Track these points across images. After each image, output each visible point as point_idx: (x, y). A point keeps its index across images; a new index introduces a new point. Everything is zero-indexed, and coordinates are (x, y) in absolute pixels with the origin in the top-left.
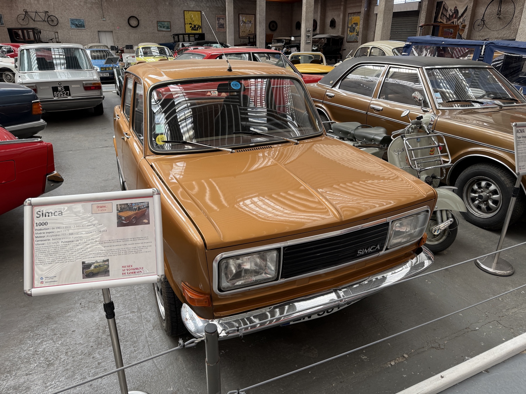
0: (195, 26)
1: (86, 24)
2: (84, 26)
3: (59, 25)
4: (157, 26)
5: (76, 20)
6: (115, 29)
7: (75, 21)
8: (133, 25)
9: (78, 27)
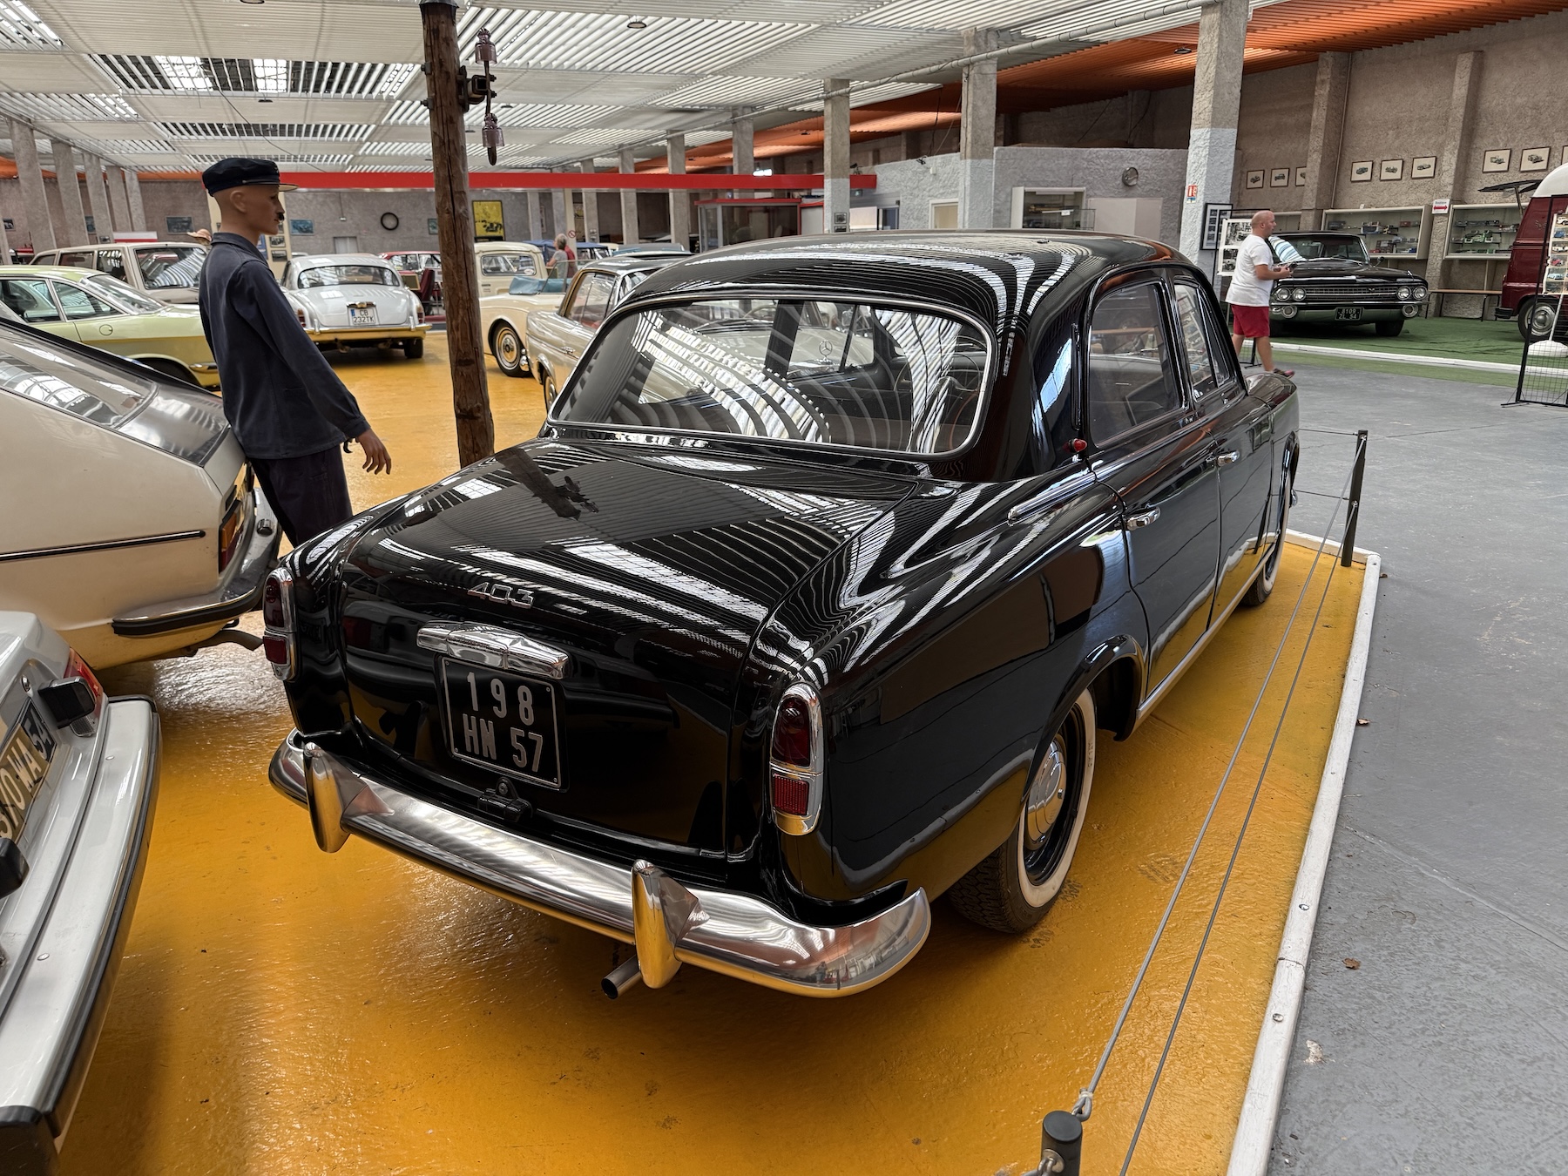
0: (492, 225)
1: (316, 227)
2: (311, 231)
4: (429, 226)
6: (361, 233)
7: (298, 223)
8: (390, 227)
9: (304, 232)
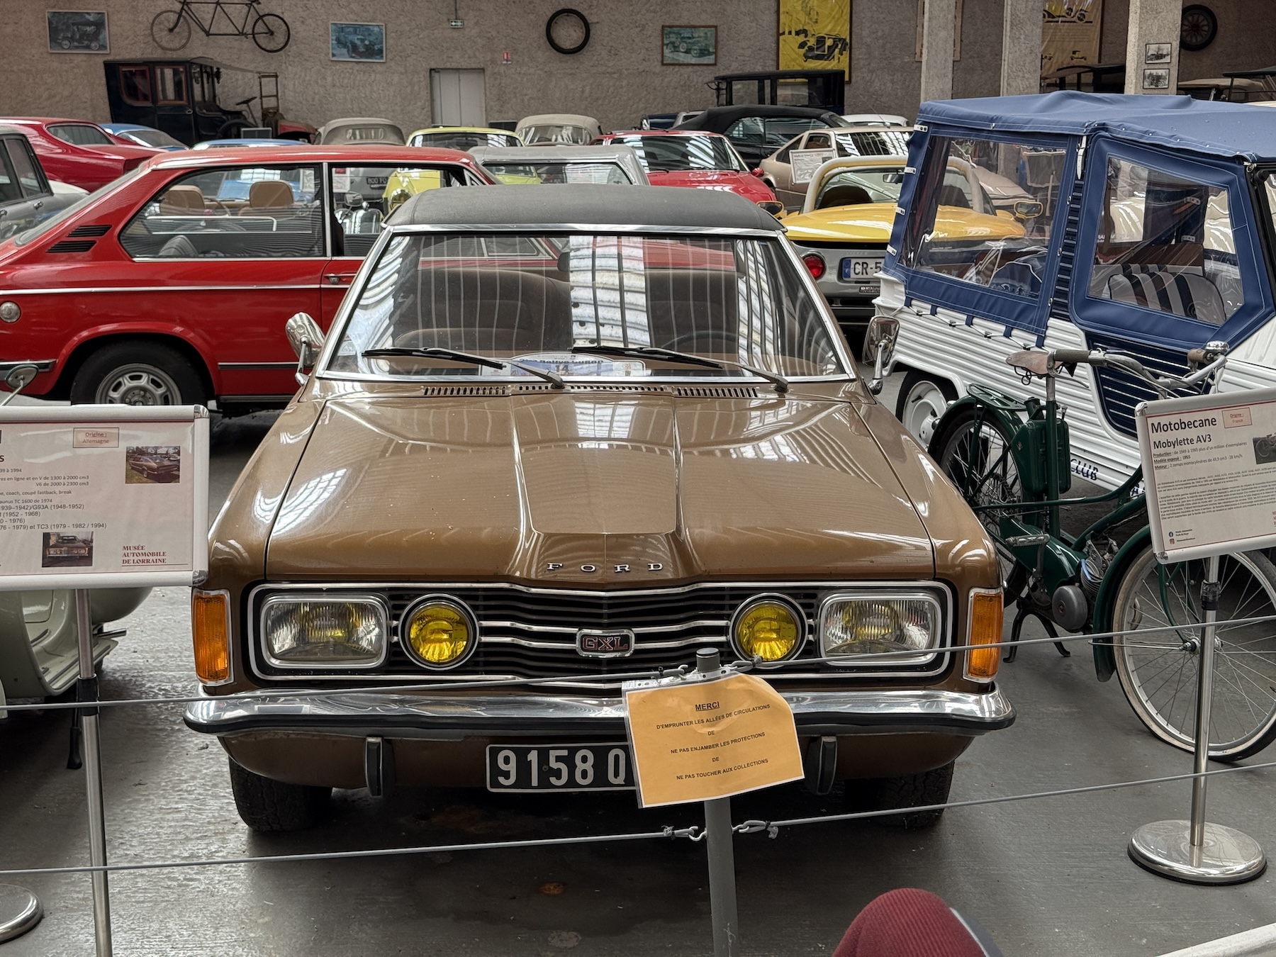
0: (821, 41)
1: (391, 42)
2: (380, 52)
3: (292, 48)
4: (663, 44)
5: (356, 29)
6: (493, 62)
7: (349, 33)
8: (567, 45)
9: (361, 55)
